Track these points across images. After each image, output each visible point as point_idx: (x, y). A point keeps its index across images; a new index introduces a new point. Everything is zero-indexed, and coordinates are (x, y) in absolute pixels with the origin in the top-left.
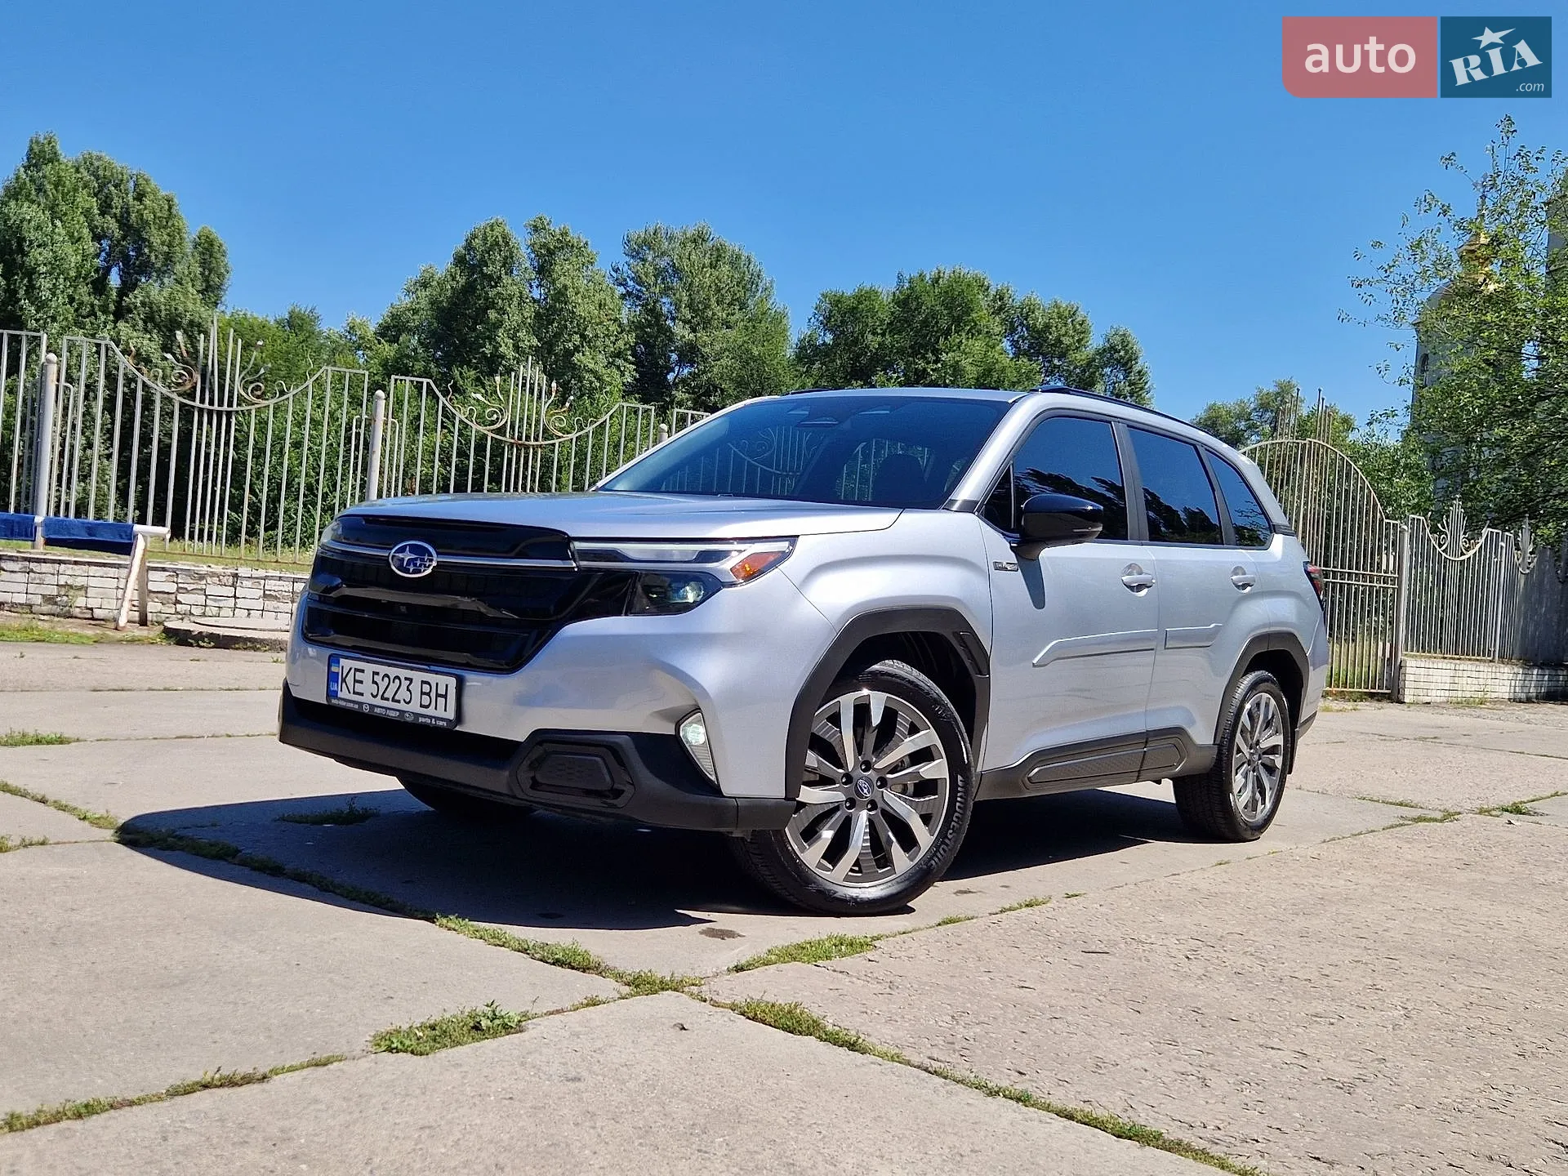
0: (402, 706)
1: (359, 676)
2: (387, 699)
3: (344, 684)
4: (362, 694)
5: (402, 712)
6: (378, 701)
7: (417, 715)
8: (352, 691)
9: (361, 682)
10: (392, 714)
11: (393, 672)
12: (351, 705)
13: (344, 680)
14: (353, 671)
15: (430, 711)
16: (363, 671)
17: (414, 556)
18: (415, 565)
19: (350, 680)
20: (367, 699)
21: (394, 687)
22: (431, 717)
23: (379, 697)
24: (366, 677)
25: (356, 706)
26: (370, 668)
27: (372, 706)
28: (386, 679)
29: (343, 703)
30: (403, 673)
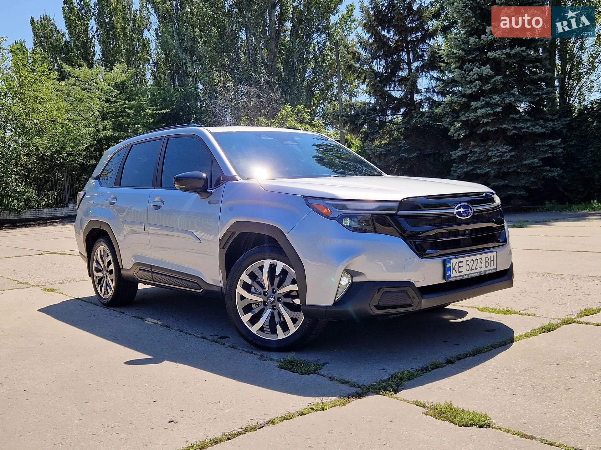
0: (479, 270)
1: (461, 264)
2: (473, 270)
3: (454, 270)
4: (463, 272)
5: (480, 272)
6: (470, 272)
7: (485, 271)
8: (458, 272)
9: (462, 267)
10: (476, 275)
11: (474, 258)
12: (459, 278)
13: (454, 269)
14: (457, 263)
15: (489, 268)
16: (462, 262)
17: (464, 210)
18: (466, 213)
19: (457, 268)
20: (465, 272)
21: (475, 264)
22: (489, 270)
23: (470, 270)
24: (464, 264)
25: (461, 277)
26: (464, 259)
27: (468, 275)
28: (472, 261)
29: (455, 279)
30: (478, 257)
